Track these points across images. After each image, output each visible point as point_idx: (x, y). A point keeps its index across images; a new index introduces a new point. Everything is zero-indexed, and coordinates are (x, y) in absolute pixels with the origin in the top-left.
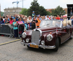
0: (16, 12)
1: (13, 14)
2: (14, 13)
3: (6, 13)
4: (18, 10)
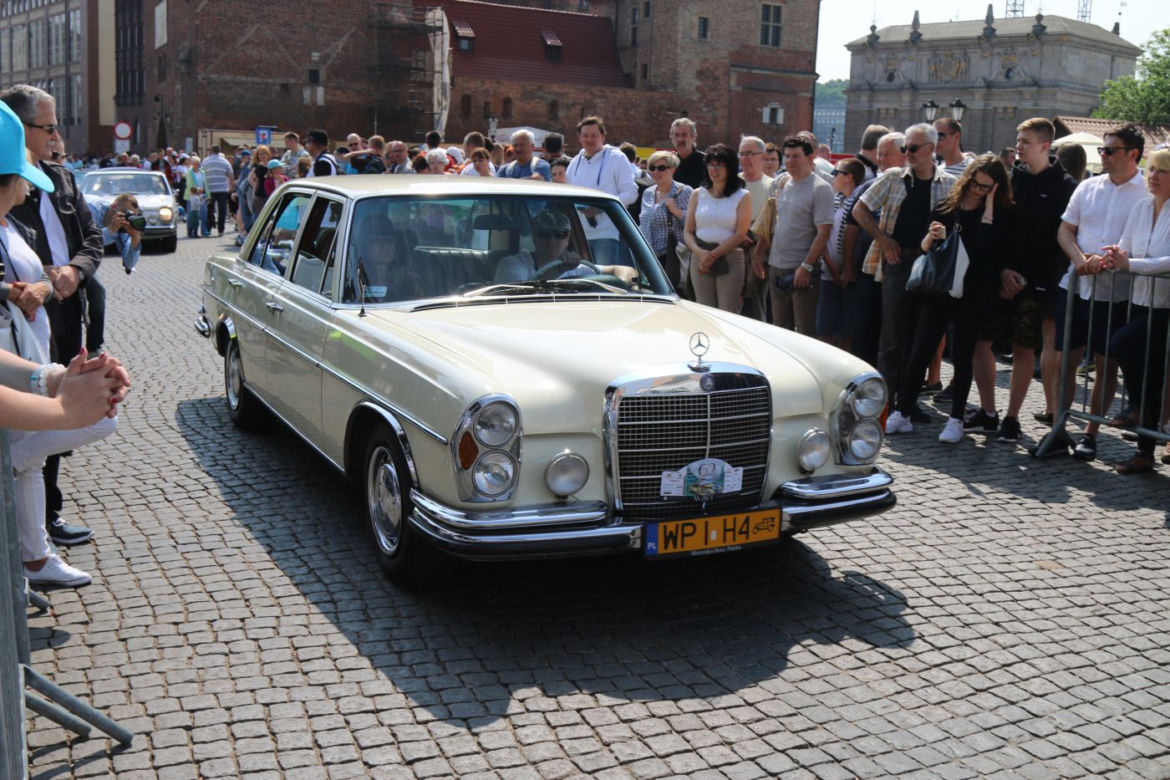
0: (1016, 80)
1: (979, 103)
4: (1048, 50)
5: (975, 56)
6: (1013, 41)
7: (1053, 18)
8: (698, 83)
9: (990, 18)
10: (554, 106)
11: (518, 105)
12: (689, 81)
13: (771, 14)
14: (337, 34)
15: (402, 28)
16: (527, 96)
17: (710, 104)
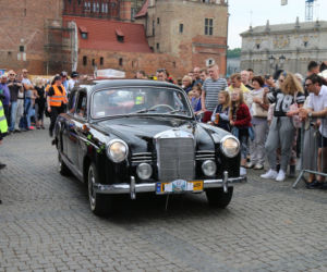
0: (309, 47)
1: (294, 57)
2: (298, 51)
3: (251, 53)
4: (321, 35)
5: (292, 38)
6: (307, 31)
7: (323, 22)
8: (179, 50)
9: (297, 22)
10: (121, 60)
11: (106, 61)
12: (176, 50)
13: (209, 22)
14: (31, 31)
15: (58, 29)
16: (110, 56)
17: (185, 59)
